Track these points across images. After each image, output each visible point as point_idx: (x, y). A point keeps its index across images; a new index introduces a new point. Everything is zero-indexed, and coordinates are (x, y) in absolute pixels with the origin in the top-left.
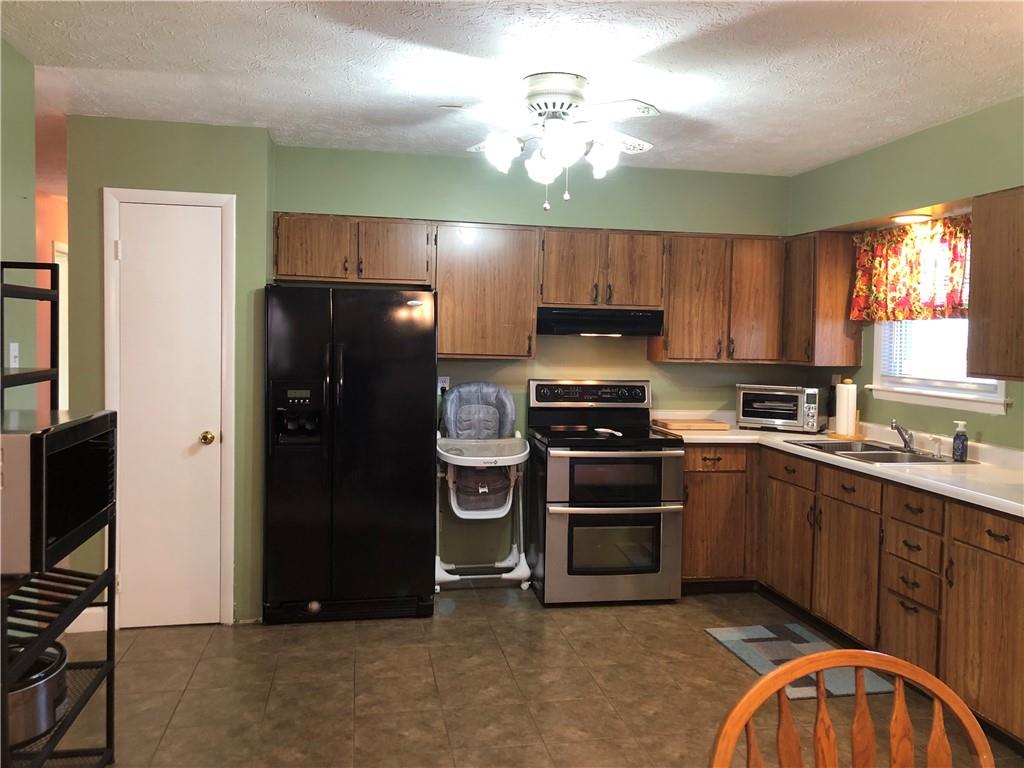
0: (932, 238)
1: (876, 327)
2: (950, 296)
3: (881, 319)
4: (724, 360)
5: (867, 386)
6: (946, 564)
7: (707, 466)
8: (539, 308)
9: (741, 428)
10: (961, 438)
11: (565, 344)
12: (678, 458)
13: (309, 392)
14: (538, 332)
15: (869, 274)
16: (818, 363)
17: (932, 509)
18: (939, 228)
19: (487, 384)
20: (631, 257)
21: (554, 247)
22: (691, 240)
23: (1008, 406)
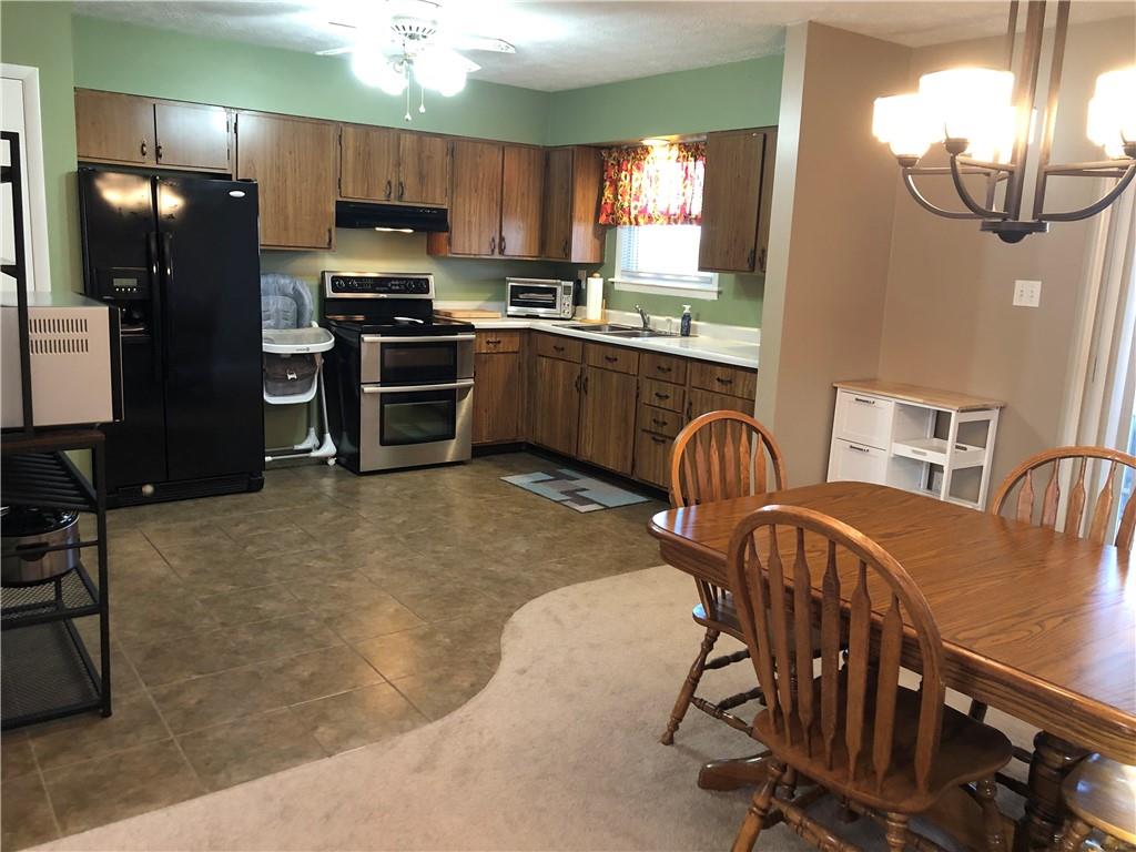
0: (669, 158)
1: (618, 228)
2: (683, 208)
3: (625, 223)
4: (497, 256)
5: (610, 280)
6: (686, 405)
7: (490, 348)
8: (337, 202)
9: (509, 316)
10: (686, 318)
11: (357, 236)
12: (470, 341)
13: (135, 280)
14: (337, 226)
15: (615, 184)
16: (573, 261)
17: (678, 367)
18: (675, 151)
19: (283, 275)
20: (420, 158)
21: (351, 144)
22: (470, 144)
23: (719, 293)
